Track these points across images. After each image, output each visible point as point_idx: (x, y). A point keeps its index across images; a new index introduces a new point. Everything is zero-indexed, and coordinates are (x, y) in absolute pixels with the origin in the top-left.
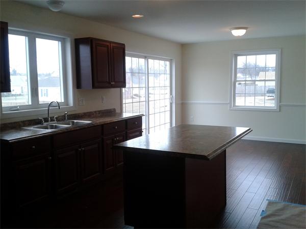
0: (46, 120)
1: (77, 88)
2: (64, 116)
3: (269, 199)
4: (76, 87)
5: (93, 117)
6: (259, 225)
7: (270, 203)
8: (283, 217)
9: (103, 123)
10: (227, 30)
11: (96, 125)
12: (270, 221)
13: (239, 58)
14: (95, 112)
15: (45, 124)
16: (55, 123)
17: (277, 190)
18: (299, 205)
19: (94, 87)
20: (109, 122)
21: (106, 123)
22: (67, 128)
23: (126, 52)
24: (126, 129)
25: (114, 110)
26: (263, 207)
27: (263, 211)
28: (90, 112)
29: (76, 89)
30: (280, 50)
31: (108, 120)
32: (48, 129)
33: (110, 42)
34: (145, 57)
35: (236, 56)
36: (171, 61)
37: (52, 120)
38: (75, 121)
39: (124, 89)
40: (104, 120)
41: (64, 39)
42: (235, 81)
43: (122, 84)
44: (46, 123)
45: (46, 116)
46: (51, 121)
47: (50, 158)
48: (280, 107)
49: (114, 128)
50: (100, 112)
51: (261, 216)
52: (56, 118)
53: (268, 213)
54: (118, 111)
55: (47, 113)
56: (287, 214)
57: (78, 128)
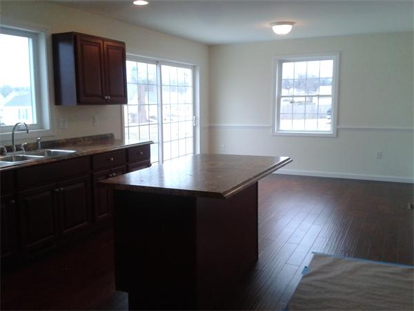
0: (10, 149)
1: (56, 104)
2: (37, 143)
3: (315, 251)
4: (53, 102)
5: (80, 146)
6: (298, 286)
7: (317, 257)
8: (331, 275)
9: (92, 153)
10: (267, 25)
11: (81, 155)
12: (314, 280)
13: (285, 65)
14: (83, 138)
15: (8, 155)
16: (23, 154)
17: (328, 240)
18: (355, 259)
19: (79, 102)
20: (100, 152)
21: (96, 152)
22: (38, 160)
23: (127, 54)
24: (127, 161)
25: (112, 135)
26: (307, 262)
27: (306, 267)
28: (77, 138)
29: (55, 106)
30: (338, 55)
31: (100, 149)
32: (12, 161)
33: (103, 40)
34: (157, 63)
35: (281, 62)
36: (194, 68)
37: (19, 149)
38: (52, 150)
39: (125, 106)
40: (94, 149)
41: (36, 34)
42: (280, 97)
43: (122, 98)
44: (10, 153)
45: (10, 144)
46: (17, 150)
47: (14, 201)
48: (338, 130)
49: (109, 159)
50: (90, 138)
51: (302, 273)
52: (25, 146)
53: (312, 270)
54: (117, 137)
55: (11, 139)
56: (337, 271)
57: (54, 160)
